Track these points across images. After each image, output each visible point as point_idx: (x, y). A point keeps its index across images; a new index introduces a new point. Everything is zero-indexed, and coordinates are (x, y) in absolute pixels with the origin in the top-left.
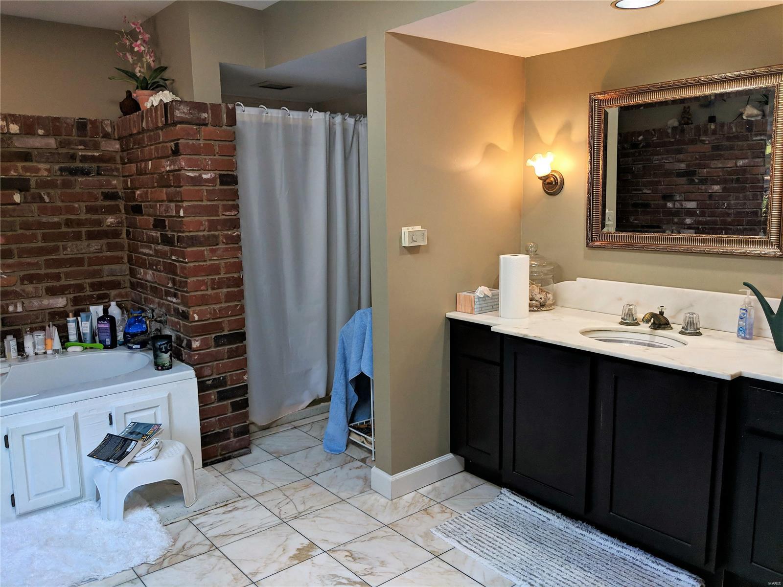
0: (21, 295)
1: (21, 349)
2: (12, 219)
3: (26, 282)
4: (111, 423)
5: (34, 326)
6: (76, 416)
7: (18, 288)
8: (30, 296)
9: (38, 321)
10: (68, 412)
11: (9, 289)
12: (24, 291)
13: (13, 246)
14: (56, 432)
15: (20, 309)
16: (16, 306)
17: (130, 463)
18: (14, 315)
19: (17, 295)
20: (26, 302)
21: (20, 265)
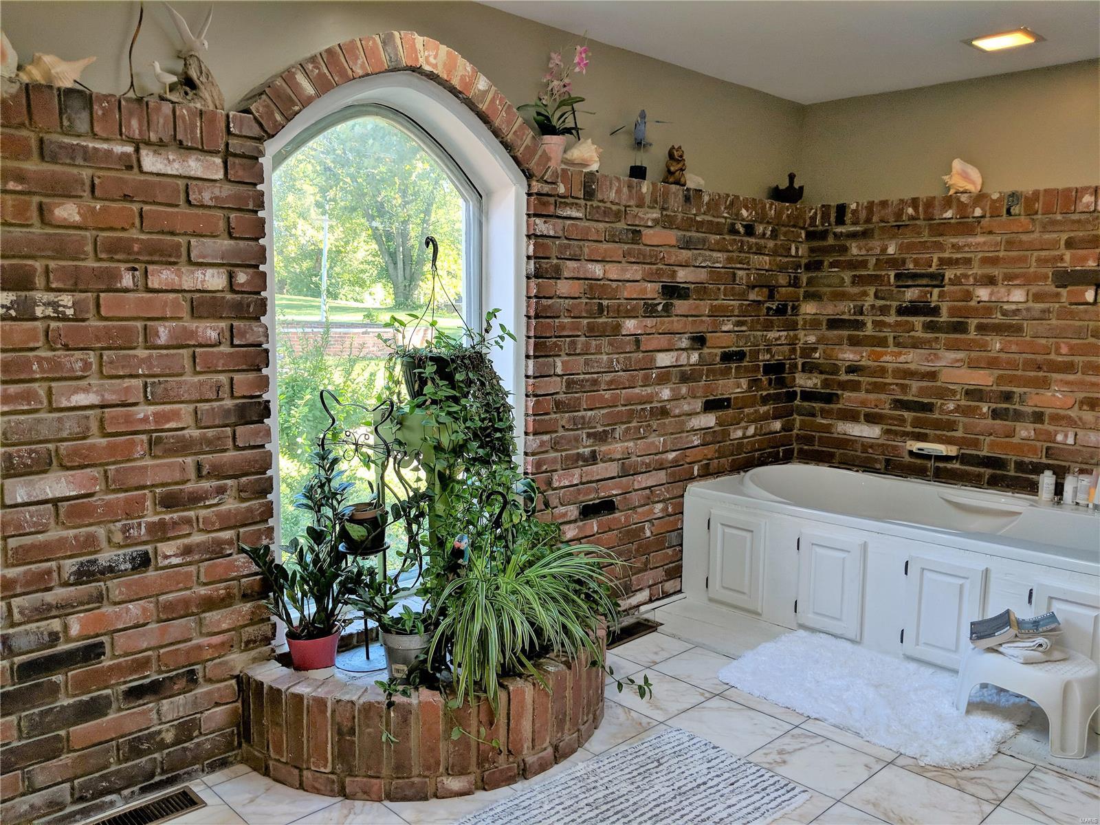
0: (1076, 423)
1: (1059, 490)
2: (1081, 323)
3: (1085, 407)
4: (1030, 602)
5: (1084, 466)
6: (987, 572)
7: (1073, 413)
8: (1088, 426)
9: (1093, 461)
10: (979, 564)
11: (1062, 412)
12: (1080, 419)
13: (1076, 359)
14: (961, 581)
15: (1070, 441)
16: (1066, 436)
17: (991, 650)
18: (1060, 446)
19: (1071, 422)
20: (1081, 433)
21: (1082, 383)
